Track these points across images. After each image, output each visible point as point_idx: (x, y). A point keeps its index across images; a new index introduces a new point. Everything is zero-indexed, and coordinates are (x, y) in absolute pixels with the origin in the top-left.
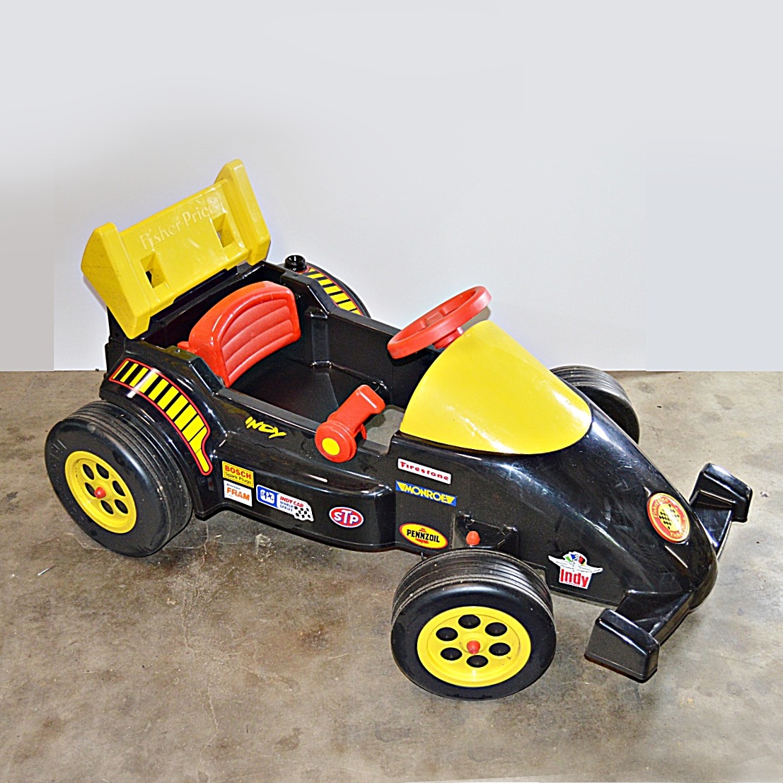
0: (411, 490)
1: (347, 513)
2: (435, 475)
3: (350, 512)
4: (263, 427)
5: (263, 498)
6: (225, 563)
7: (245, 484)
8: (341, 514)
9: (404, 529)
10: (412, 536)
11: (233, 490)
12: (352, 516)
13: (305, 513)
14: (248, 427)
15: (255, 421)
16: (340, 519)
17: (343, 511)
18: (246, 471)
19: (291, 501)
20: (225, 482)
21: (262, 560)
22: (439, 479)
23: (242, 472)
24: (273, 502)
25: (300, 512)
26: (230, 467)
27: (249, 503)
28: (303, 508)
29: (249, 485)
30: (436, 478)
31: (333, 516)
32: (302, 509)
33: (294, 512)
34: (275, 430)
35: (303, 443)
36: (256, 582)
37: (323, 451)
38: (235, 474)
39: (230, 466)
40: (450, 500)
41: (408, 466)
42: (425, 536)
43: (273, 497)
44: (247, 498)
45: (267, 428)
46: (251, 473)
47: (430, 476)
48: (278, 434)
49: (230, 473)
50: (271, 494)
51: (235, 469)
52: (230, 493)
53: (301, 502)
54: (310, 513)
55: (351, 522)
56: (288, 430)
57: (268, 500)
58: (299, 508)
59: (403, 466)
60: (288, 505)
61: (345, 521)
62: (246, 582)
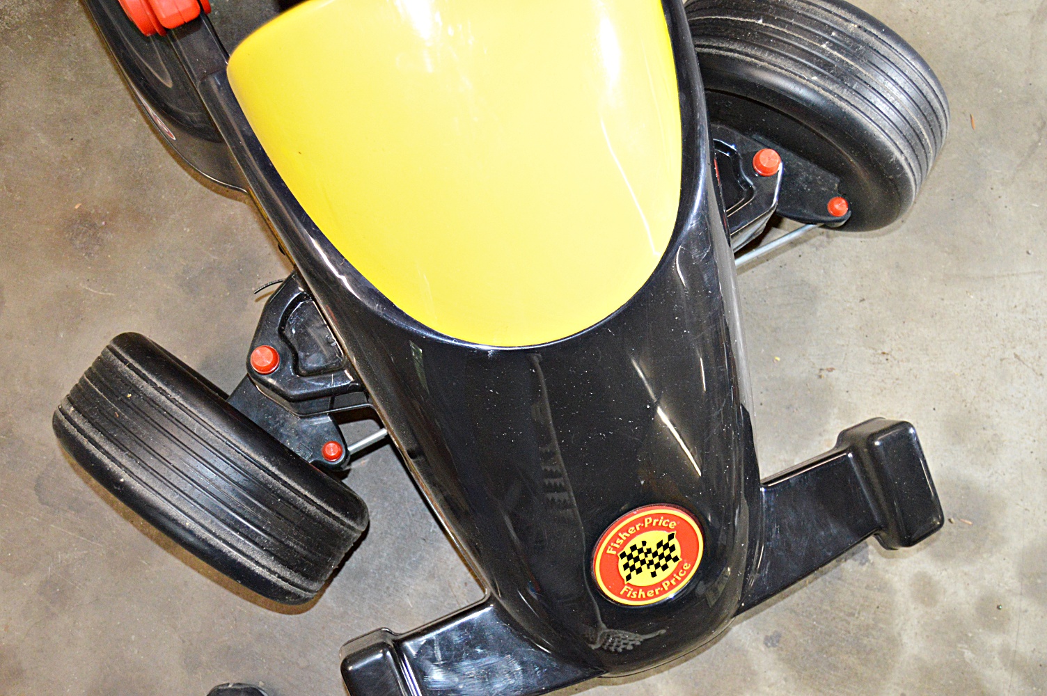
62: (75, 35)
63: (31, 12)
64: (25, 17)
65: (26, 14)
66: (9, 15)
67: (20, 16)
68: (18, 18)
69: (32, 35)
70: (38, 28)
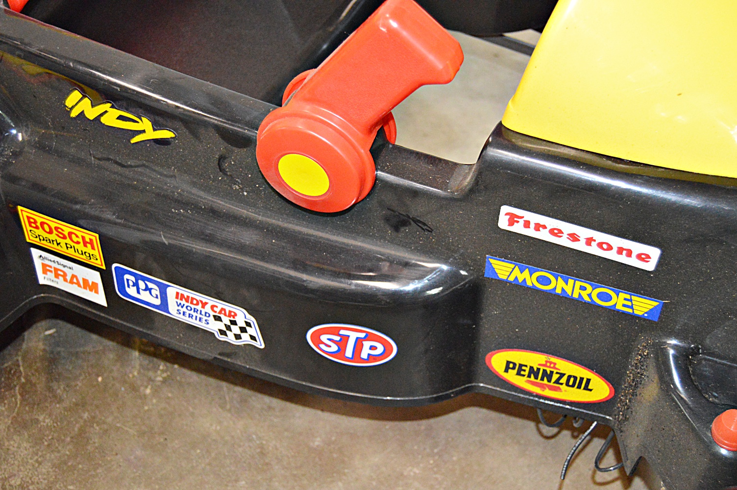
0: (529, 278)
1: (353, 336)
2: (610, 248)
3: (362, 335)
4: (111, 117)
5: (132, 291)
6: (66, 404)
7: (83, 258)
8: (337, 338)
9: (498, 361)
10: (518, 374)
11: (56, 270)
12: (367, 344)
13: (243, 330)
14: (74, 114)
15: (87, 101)
16: (334, 348)
17: (342, 332)
18: (80, 232)
19: (204, 305)
20: (35, 253)
21: (148, 391)
22: (623, 259)
23: (70, 234)
24: (158, 302)
25: (228, 328)
26: (39, 220)
27: (100, 298)
28: (236, 319)
29: (93, 262)
30: (612, 255)
31: (318, 342)
32: (234, 323)
33: (214, 327)
34: (145, 124)
35: (222, 158)
36: (138, 453)
37: (282, 183)
38: (53, 237)
39: (39, 218)
40: (643, 306)
41: (527, 224)
42: (555, 377)
43: (156, 291)
44: (93, 287)
45: (121, 118)
46: (94, 237)
47: (594, 250)
48: (151, 134)
49: (40, 232)
50: (150, 285)
51: (53, 225)
52: (51, 275)
53: (229, 307)
54: (254, 330)
55: (364, 355)
56: (178, 124)
57: (145, 296)
58: (226, 320)
59: (511, 223)
60: (195, 310)
61: (349, 353)
62: (117, 454)
63: (54, 466)
64: (52, 473)
65: (50, 470)
66: (33, 483)
67: (45, 477)
68: (44, 479)
69: (73, 484)
70: (74, 474)
